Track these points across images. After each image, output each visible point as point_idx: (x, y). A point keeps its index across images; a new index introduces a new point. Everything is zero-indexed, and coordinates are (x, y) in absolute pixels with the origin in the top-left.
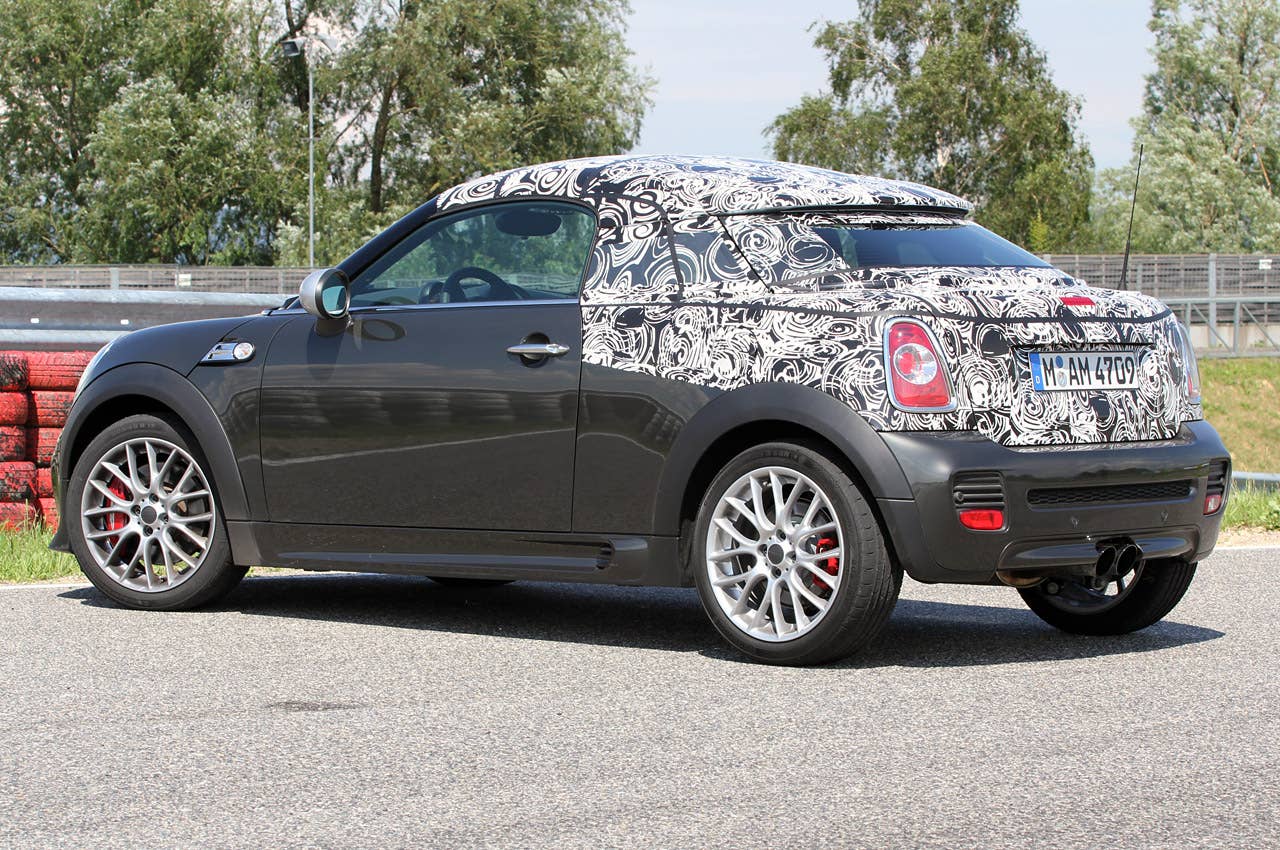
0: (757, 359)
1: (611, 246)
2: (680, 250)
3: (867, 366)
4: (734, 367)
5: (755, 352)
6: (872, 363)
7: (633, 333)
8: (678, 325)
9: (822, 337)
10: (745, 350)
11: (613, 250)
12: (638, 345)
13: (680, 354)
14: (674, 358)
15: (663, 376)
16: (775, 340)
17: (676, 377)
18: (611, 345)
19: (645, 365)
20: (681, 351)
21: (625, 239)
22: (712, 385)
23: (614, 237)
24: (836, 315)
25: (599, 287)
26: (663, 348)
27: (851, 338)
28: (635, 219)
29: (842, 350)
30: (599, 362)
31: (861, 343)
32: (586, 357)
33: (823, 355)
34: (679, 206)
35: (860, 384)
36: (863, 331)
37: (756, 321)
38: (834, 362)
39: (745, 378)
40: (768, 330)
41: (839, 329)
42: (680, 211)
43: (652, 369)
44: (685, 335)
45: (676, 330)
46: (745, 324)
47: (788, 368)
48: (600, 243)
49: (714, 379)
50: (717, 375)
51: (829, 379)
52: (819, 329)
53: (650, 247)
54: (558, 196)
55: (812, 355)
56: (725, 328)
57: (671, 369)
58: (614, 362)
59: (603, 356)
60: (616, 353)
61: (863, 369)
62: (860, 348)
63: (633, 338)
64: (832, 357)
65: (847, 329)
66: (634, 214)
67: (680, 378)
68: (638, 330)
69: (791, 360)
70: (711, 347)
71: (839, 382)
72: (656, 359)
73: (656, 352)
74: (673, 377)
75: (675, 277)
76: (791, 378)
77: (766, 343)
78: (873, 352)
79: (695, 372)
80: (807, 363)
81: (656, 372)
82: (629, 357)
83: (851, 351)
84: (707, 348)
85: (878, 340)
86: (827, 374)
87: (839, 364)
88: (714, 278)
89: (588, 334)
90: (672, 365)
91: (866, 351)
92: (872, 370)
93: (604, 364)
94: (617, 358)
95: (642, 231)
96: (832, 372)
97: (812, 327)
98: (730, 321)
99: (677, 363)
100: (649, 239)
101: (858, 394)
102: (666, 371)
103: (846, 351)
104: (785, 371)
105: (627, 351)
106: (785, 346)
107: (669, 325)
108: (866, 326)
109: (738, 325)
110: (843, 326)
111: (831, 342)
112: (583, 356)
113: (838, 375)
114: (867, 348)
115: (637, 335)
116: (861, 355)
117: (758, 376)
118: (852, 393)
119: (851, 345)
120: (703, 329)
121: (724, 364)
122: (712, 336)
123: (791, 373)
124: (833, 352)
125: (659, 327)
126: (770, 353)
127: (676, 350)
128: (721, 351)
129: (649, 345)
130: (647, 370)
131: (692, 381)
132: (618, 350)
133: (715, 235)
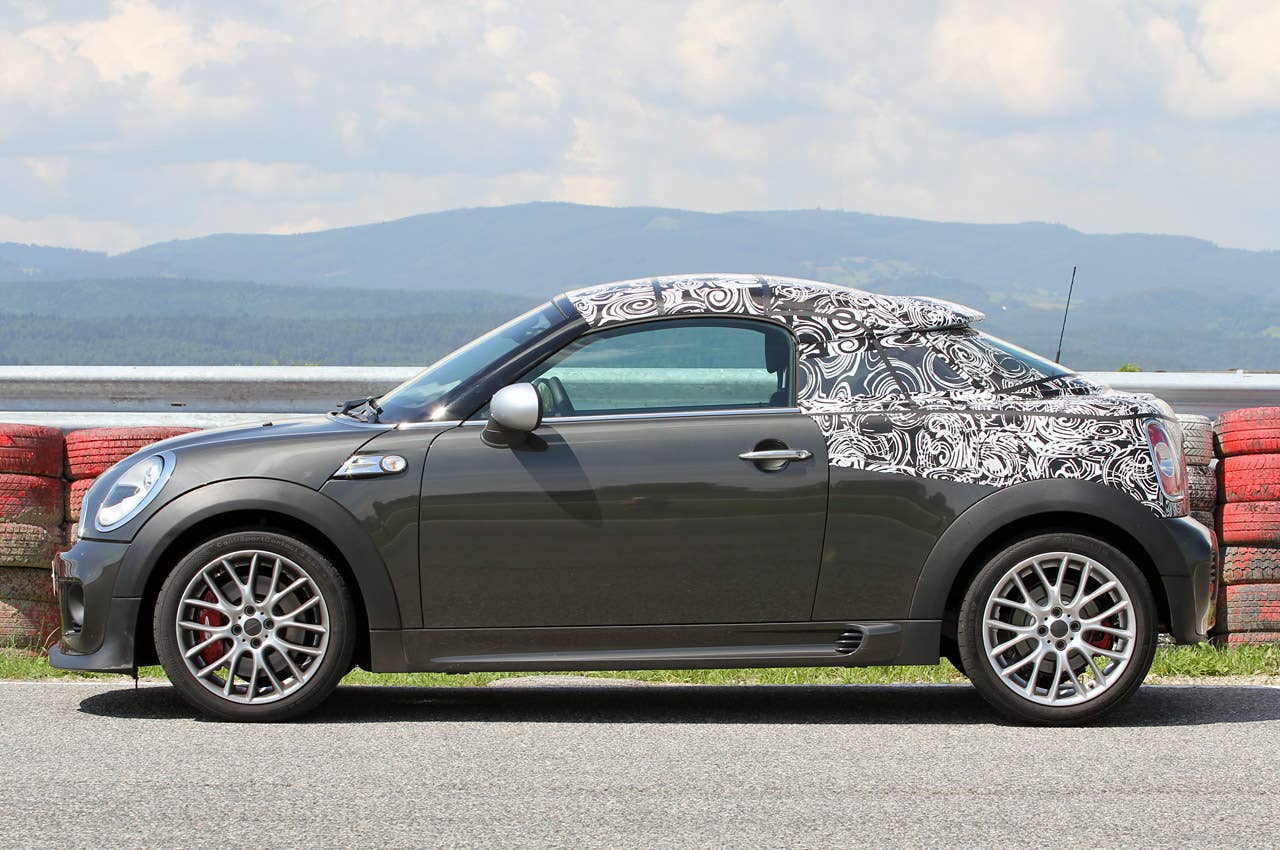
0: (1030, 459)
1: (817, 360)
2: (895, 363)
3: (1140, 462)
4: (1005, 467)
5: (1026, 453)
6: (1143, 460)
7: (884, 439)
8: (932, 429)
9: (1092, 438)
10: (1013, 451)
11: (821, 363)
12: (892, 448)
13: (941, 456)
14: (935, 460)
15: (924, 475)
16: (1045, 442)
17: (940, 477)
18: (861, 450)
19: (902, 467)
20: (941, 453)
21: (832, 354)
22: (983, 483)
23: (817, 351)
24: (1099, 419)
25: (816, 397)
26: (922, 452)
27: (1120, 438)
28: (839, 335)
29: (1115, 449)
30: (849, 464)
31: (1130, 443)
32: (834, 461)
33: (1097, 453)
34: (882, 323)
35: (1137, 477)
36: (1129, 432)
37: (1017, 425)
38: (1110, 460)
39: (1020, 475)
40: (1034, 433)
41: (1107, 431)
42: (884, 328)
43: (911, 471)
44: (943, 439)
45: (933, 435)
46: (1007, 428)
47: (1066, 465)
48: (804, 356)
49: (984, 477)
50: (987, 473)
51: (1109, 474)
52: (1087, 432)
53: (862, 361)
54: (737, 313)
55: (1087, 454)
56: (986, 432)
57: (932, 470)
58: (867, 464)
59: (853, 459)
60: (867, 456)
61: (1138, 465)
62: (1130, 448)
63: (886, 443)
64: (1107, 456)
65: (1114, 431)
66: (836, 331)
67: (943, 478)
68: (890, 435)
69: (1067, 459)
70: (975, 449)
71: (1119, 477)
72: (915, 461)
73: (914, 454)
74: (936, 477)
75: (897, 387)
76: (1071, 475)
77: (1036, 445)
78: (1143, 450)
79: (961, 472)
80: (1084, 461)
81: (916, 472)
82: (884, 459)
83: (1124, 450)
84: (971, 450)
85: (1143, 439)
86: (1106, 470)
87: (1115, 462)
88: (939, 388)
89: (832, 439)
90: (933, 467)
91: (1137, 450)
92: (1145, 466)
93: (856, 466)
94: (869, 461)
95: (846, 346)
96: (1111, 468)
97: (1080, 429)
98: (989, 426)
99: (939, 464)
100: (859, 352)
101: (1137, 487)
102: (927, 471)
103: (1119, 451)
104: (1063, 468)
105: (881, 454)
106: (1056, 446)
107: (923, 431)
108: (1131, 428)
109: (1000, 429)
110: (1109, 428)
111: (1102, 442)
112: (831, 460)
113: (1117, 470)
114: (1137, 446)
115: (889, 440)
116: (1133, 453)
117: (1035, 474)
118: (1133, 486)
119: (1123, 444)
120: (962, 433)
121: (994, 464)
122: (973, 439)
123: (1069, 469)
124: (1108, 451)
125: (913, 432)
126: (1042, 453)
127: (936, 453)
128: (988, 453)
129: (905, 449)
130: (905, 471)
131: (958, 480)
132: (870, 454)
133: (925, 349)
